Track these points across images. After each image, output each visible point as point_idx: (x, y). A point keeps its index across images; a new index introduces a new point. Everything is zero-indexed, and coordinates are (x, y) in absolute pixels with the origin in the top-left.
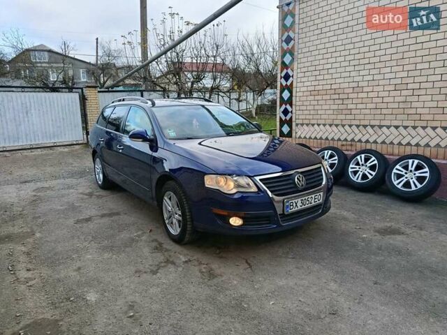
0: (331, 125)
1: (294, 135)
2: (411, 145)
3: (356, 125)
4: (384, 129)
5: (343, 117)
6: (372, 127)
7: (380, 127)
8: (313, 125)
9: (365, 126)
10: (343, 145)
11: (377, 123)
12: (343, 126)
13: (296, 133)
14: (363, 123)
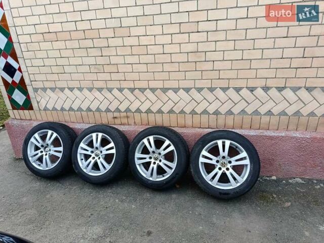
0: (90, 90)
1: (35, 105)
2: (209, 114)
3: (129, 89)
4: (171, 93)
5: (106, 76)
6: (153, 90)
7: (165, 90)
8: (62, 90)
9: (142, 90)
10: (115, 118)
11: (159, 85)
12: (110, 90)
13: (38, 103)
14: (138, 85)
